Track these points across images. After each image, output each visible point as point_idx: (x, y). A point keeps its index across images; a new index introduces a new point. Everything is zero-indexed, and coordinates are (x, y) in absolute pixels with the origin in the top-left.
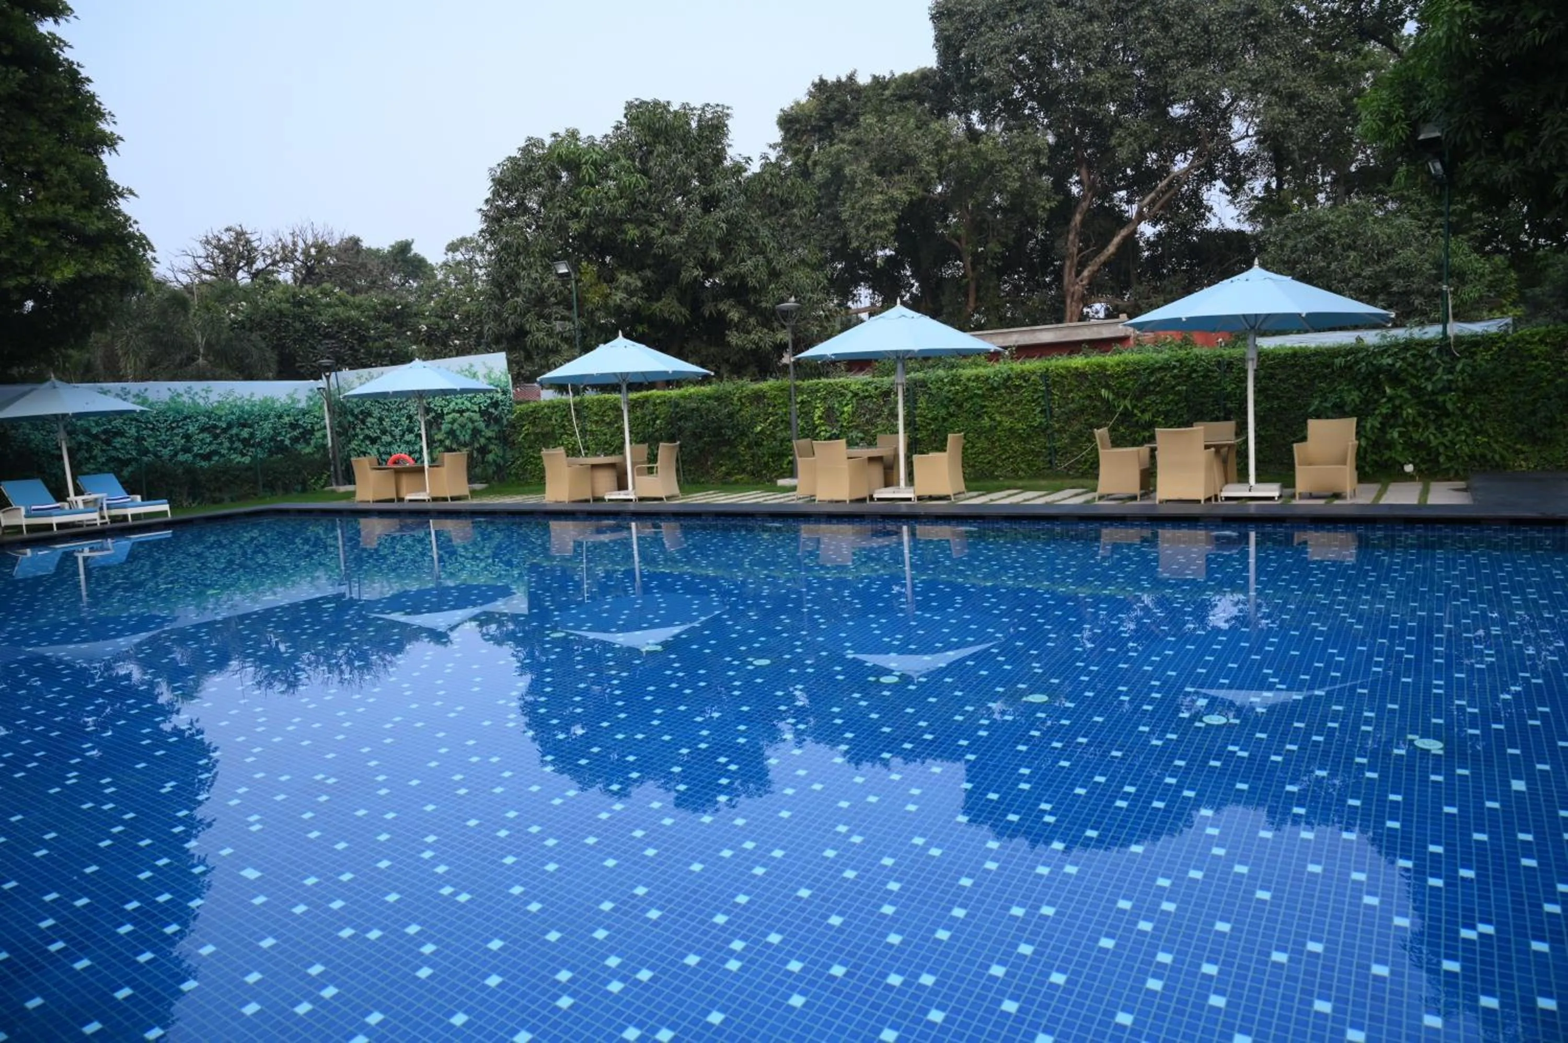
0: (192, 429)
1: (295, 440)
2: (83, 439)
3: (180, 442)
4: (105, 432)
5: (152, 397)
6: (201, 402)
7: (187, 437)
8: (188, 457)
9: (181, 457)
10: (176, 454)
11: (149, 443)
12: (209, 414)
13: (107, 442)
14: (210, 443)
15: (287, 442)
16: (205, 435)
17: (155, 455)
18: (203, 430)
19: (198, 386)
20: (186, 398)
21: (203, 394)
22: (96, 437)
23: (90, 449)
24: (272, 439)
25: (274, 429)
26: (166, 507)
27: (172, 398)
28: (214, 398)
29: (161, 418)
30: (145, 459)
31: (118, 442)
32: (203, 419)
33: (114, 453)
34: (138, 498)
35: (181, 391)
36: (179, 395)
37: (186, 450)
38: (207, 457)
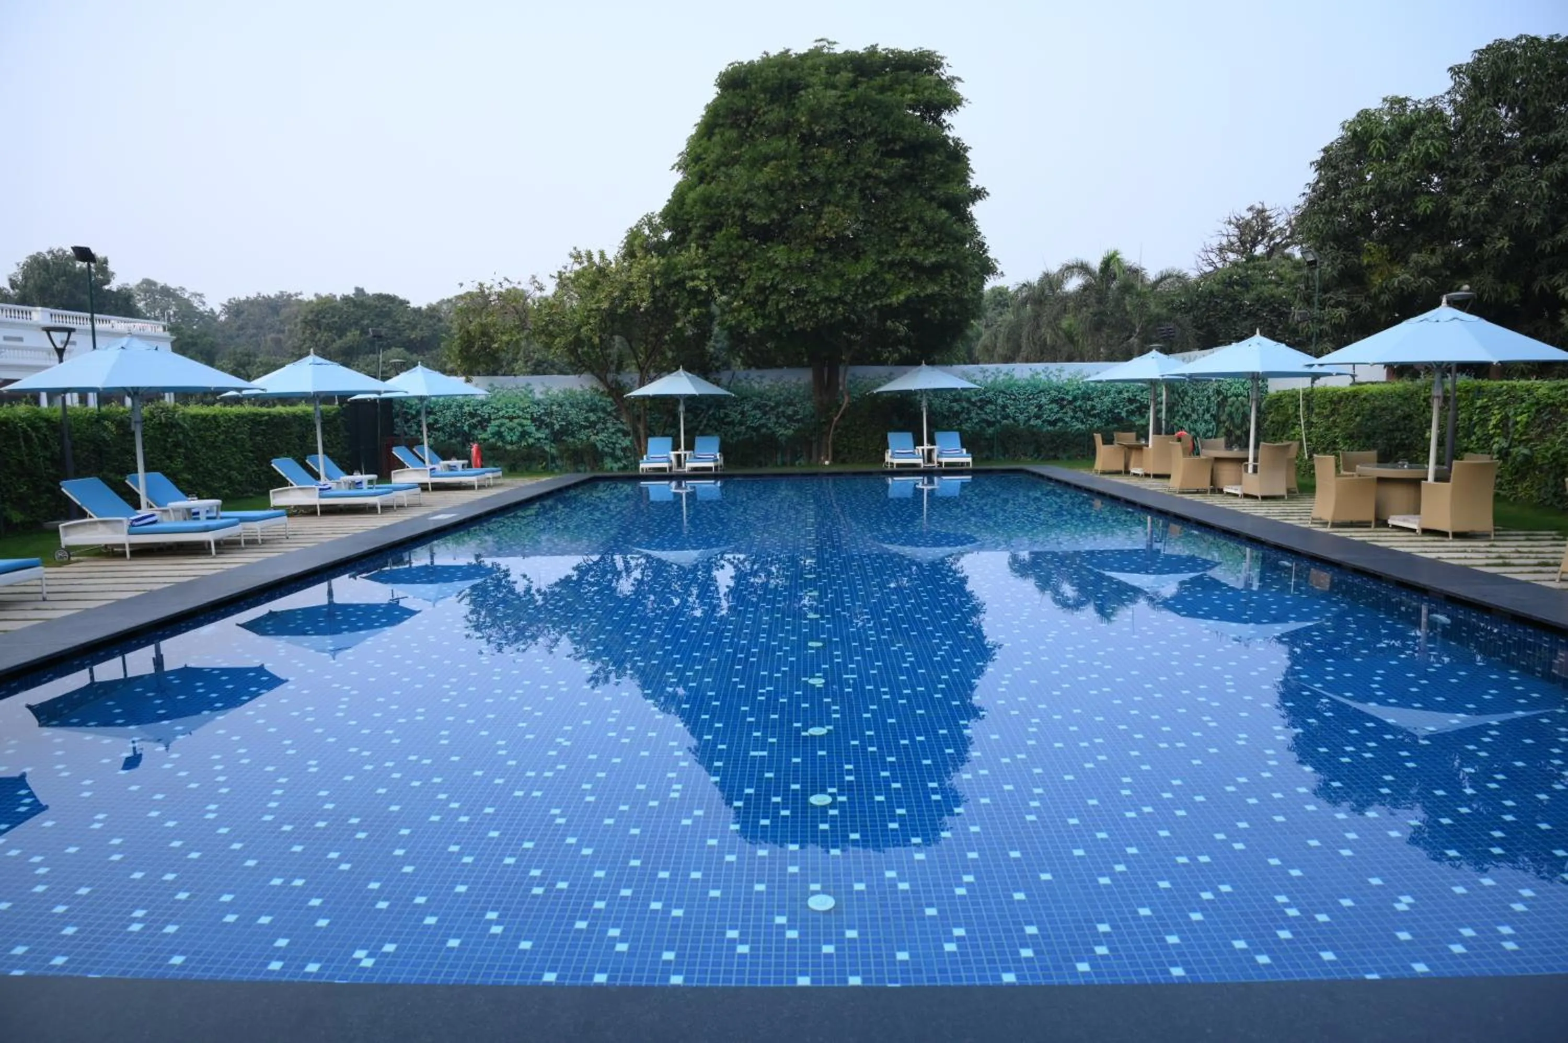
0: (1044, 400)
1: (1131, 413)
2: (965, 404)
3: (1033, 410)
4: (981, 400)
5: (1017, 375)
6: (1055, 379)
7: (1040, 407)
8: (1039, 422)
9: (1032, 422)
10: (1029, 419)
11: (1011, 410)
12: (1059, 389)
13: (981, 408)
14: (1058, 412)
15: (1124, 414)
16: (1054, 405)
17: (1014, 419)
18: (1052, 401)
19: (1053, 367)
20: (1042, 376)
21: (1057, 373)
22: (974, 404)
23: (969, 413)
24: (1110, 411)
25: (1113, 403)
26: (969, 460)
27: (1032, 376)
28: (1065, 376)
29: (1022, 392)
30: (1005, 421)
31: (989, 408)
32: (1054, 393)
33: (984, 416)
34: (964, 451)
35: (1040, 370)
36: (1038, 374)
37: (1037, 417)
38: (1053, 423)
